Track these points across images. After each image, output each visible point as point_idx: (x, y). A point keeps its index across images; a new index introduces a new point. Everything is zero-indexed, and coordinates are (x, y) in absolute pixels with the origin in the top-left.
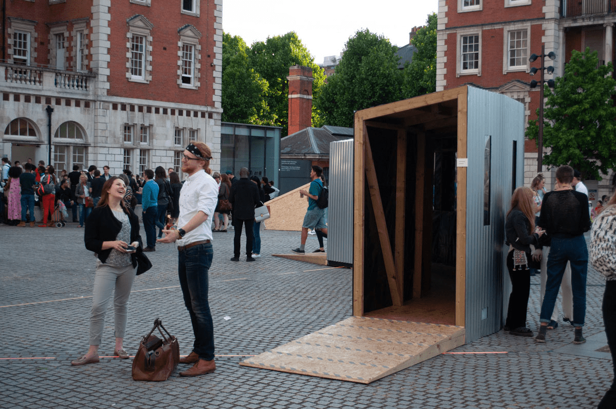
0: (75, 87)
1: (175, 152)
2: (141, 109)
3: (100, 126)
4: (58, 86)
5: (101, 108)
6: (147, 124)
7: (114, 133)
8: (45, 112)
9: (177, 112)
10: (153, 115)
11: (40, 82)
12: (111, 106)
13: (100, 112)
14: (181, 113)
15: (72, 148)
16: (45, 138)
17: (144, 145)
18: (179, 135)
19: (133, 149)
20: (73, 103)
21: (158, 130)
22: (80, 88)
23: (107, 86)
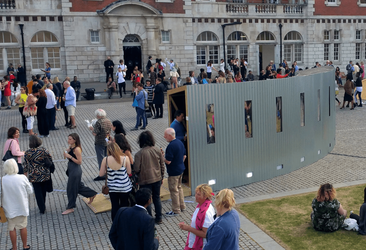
0: (295, 12)
1: (357, 44)
2: (334, 21)
3: (310, 33)
4: (286, 12)
5: (310, 22)
6: (338, 29)
7: (318, 35)
8: (279, 27)
9: (357, 21)
10: (342, 24)
11: (275, 11)
12: (316, 21)
13: (310, 24)
14: (360, 21)
15: (294, 45)
16: (278, 41)
17: (336, 41)
18: (359, 34)
19: (330, 44)
20: (294, 21)
21: (345, 32)
22: (298, 12)
23: (314, 10)
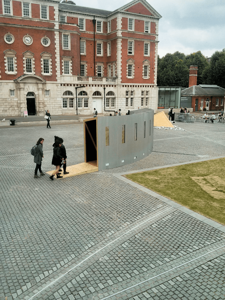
1: (142, 98)
2: (131, 86)
3: (119, 92)
4: (107, 81)
6: (133, 91)
7: (123, 94)
8: (104, 89)
9: (142, 86)
10: (135, 88)
11: (102, 81)
12: (122, 86)
13: (119, 88)
15: (111, 99)
16: (103, 96)
17: (132, 96)
18: (143, 93)
19: (129, 98)
20: (111, 86)
21: (136, 92)
22: (113, 81)
23: (121, 80)
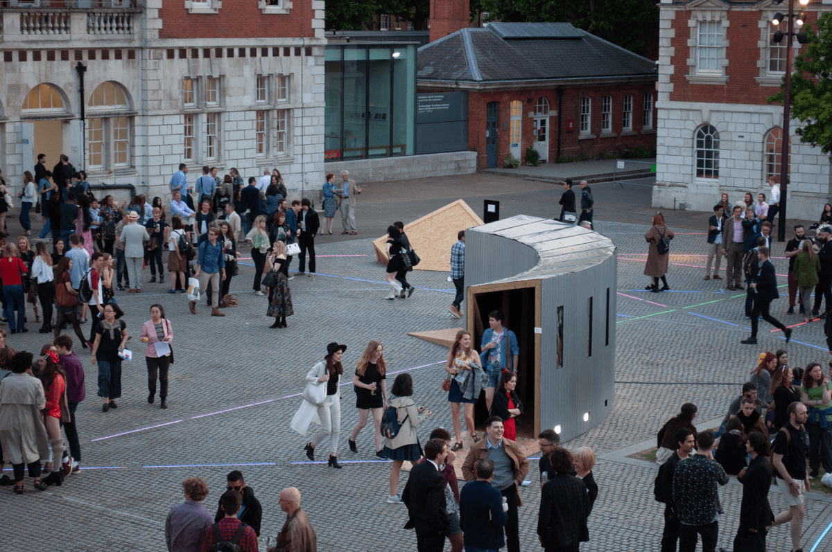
0: (114, 30)
1: (258, 112)
2: (207, 53)
3: (151, 86)
4: (92, 32)
5: (152, 58)
6: (216, 75)
7: (170, 93)
8: (76, 72)
9: (259, 53)
10: (225, 59)
11: (66, 29)
12: (165, 54)
13: (150, 63)
14: (265, 53)
15: (112, 120)
16: (75, 110)
17: (213, 105)
18: (262, 85)
19: (197, 114)
20: (112, 54)
21: (232, 82)
22: (121, 31)
23: (159, 24)
